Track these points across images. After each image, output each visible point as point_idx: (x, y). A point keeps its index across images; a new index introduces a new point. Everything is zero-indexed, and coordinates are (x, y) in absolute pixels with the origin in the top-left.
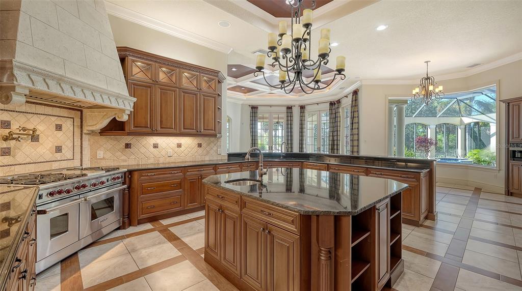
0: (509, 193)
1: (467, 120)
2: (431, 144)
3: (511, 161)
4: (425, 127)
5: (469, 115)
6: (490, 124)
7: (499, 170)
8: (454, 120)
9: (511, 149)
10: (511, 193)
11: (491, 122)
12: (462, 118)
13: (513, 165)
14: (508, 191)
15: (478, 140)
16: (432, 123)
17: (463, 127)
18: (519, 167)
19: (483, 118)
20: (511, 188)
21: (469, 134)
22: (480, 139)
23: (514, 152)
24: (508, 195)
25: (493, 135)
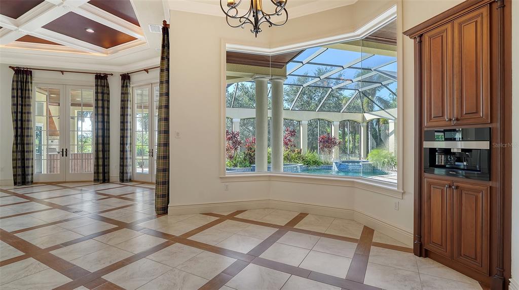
0: (422, 250)
1: (368, 117)
2: (335, 144)
3: (426, 175)
4: (329, 123)
5: (371, 110)
6: (389, 121)
7: (403, 193)
8: (357, 117)
9: (427, 145)
10: (426, 250)
11: (390, 119)
12: (365, 114)
13: (430, 184)
14: (421, 245)
15: (379, 139)
16: (336, 118)
17: (365, 124)
18: (442, 191)
19: (383, 114)
20: (425, 239)
21: (371, 133)
22: (380, 138)
23: (433, 151)
24: (420, 256)
25: (392, 133)
